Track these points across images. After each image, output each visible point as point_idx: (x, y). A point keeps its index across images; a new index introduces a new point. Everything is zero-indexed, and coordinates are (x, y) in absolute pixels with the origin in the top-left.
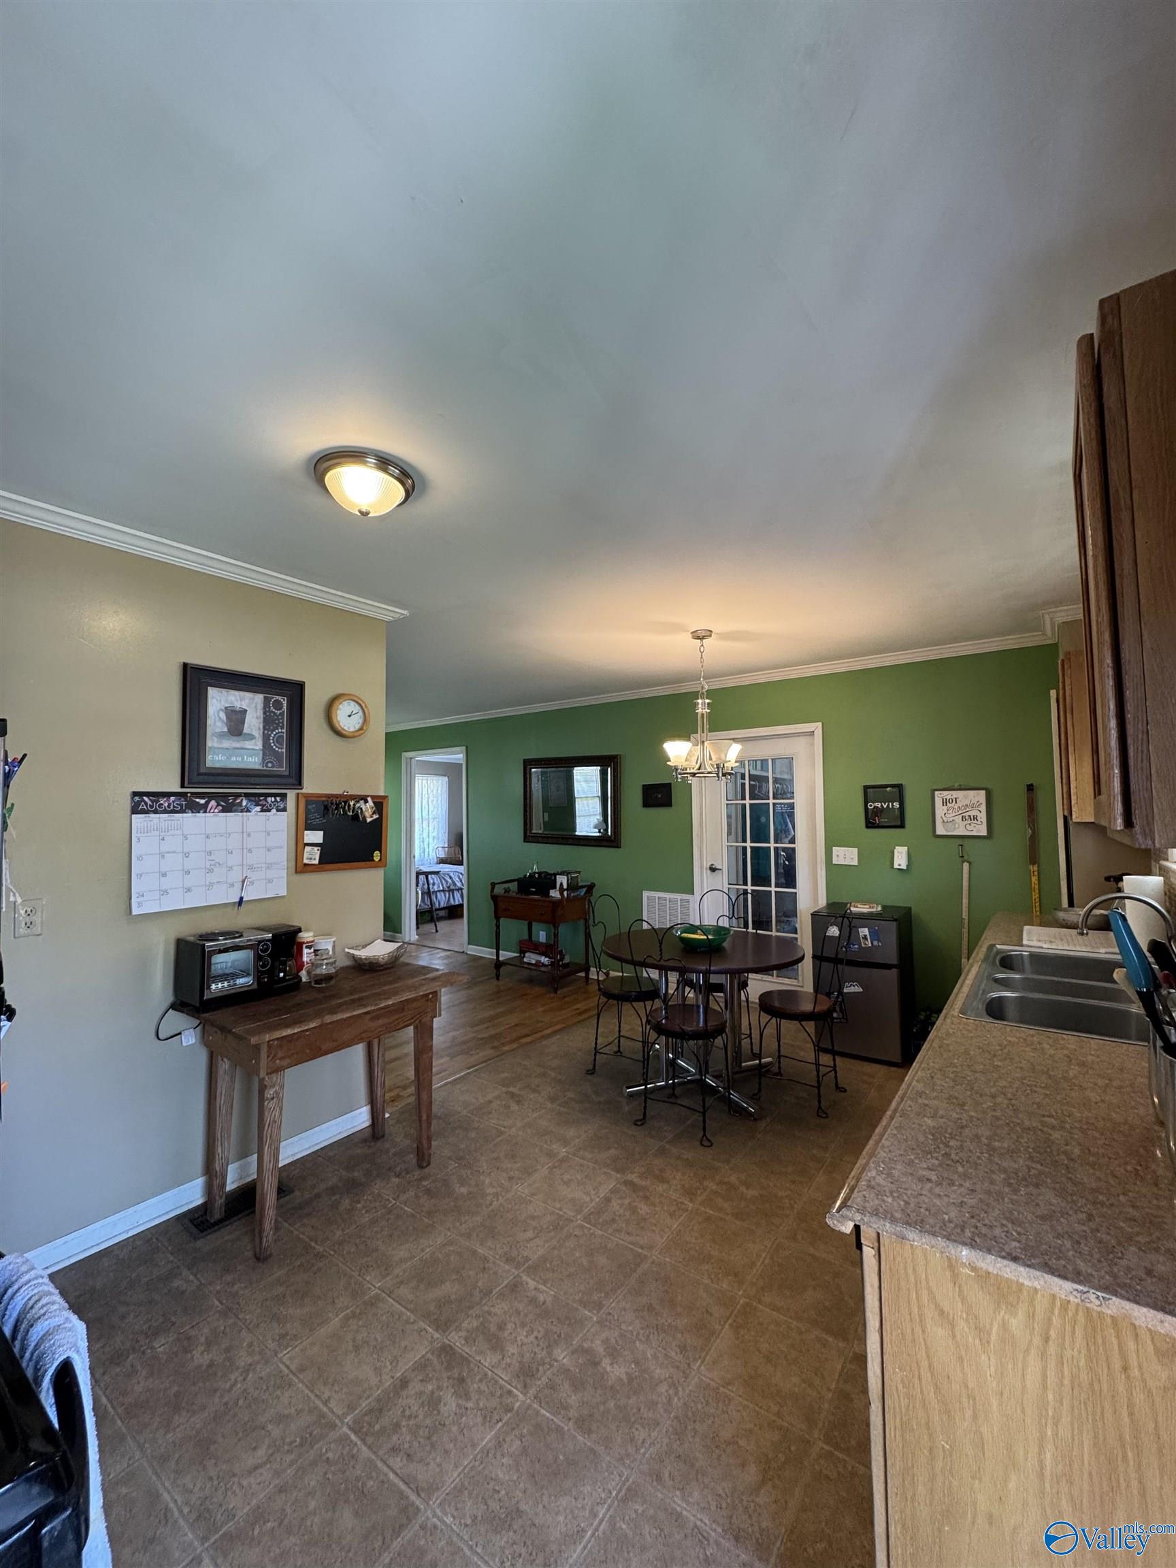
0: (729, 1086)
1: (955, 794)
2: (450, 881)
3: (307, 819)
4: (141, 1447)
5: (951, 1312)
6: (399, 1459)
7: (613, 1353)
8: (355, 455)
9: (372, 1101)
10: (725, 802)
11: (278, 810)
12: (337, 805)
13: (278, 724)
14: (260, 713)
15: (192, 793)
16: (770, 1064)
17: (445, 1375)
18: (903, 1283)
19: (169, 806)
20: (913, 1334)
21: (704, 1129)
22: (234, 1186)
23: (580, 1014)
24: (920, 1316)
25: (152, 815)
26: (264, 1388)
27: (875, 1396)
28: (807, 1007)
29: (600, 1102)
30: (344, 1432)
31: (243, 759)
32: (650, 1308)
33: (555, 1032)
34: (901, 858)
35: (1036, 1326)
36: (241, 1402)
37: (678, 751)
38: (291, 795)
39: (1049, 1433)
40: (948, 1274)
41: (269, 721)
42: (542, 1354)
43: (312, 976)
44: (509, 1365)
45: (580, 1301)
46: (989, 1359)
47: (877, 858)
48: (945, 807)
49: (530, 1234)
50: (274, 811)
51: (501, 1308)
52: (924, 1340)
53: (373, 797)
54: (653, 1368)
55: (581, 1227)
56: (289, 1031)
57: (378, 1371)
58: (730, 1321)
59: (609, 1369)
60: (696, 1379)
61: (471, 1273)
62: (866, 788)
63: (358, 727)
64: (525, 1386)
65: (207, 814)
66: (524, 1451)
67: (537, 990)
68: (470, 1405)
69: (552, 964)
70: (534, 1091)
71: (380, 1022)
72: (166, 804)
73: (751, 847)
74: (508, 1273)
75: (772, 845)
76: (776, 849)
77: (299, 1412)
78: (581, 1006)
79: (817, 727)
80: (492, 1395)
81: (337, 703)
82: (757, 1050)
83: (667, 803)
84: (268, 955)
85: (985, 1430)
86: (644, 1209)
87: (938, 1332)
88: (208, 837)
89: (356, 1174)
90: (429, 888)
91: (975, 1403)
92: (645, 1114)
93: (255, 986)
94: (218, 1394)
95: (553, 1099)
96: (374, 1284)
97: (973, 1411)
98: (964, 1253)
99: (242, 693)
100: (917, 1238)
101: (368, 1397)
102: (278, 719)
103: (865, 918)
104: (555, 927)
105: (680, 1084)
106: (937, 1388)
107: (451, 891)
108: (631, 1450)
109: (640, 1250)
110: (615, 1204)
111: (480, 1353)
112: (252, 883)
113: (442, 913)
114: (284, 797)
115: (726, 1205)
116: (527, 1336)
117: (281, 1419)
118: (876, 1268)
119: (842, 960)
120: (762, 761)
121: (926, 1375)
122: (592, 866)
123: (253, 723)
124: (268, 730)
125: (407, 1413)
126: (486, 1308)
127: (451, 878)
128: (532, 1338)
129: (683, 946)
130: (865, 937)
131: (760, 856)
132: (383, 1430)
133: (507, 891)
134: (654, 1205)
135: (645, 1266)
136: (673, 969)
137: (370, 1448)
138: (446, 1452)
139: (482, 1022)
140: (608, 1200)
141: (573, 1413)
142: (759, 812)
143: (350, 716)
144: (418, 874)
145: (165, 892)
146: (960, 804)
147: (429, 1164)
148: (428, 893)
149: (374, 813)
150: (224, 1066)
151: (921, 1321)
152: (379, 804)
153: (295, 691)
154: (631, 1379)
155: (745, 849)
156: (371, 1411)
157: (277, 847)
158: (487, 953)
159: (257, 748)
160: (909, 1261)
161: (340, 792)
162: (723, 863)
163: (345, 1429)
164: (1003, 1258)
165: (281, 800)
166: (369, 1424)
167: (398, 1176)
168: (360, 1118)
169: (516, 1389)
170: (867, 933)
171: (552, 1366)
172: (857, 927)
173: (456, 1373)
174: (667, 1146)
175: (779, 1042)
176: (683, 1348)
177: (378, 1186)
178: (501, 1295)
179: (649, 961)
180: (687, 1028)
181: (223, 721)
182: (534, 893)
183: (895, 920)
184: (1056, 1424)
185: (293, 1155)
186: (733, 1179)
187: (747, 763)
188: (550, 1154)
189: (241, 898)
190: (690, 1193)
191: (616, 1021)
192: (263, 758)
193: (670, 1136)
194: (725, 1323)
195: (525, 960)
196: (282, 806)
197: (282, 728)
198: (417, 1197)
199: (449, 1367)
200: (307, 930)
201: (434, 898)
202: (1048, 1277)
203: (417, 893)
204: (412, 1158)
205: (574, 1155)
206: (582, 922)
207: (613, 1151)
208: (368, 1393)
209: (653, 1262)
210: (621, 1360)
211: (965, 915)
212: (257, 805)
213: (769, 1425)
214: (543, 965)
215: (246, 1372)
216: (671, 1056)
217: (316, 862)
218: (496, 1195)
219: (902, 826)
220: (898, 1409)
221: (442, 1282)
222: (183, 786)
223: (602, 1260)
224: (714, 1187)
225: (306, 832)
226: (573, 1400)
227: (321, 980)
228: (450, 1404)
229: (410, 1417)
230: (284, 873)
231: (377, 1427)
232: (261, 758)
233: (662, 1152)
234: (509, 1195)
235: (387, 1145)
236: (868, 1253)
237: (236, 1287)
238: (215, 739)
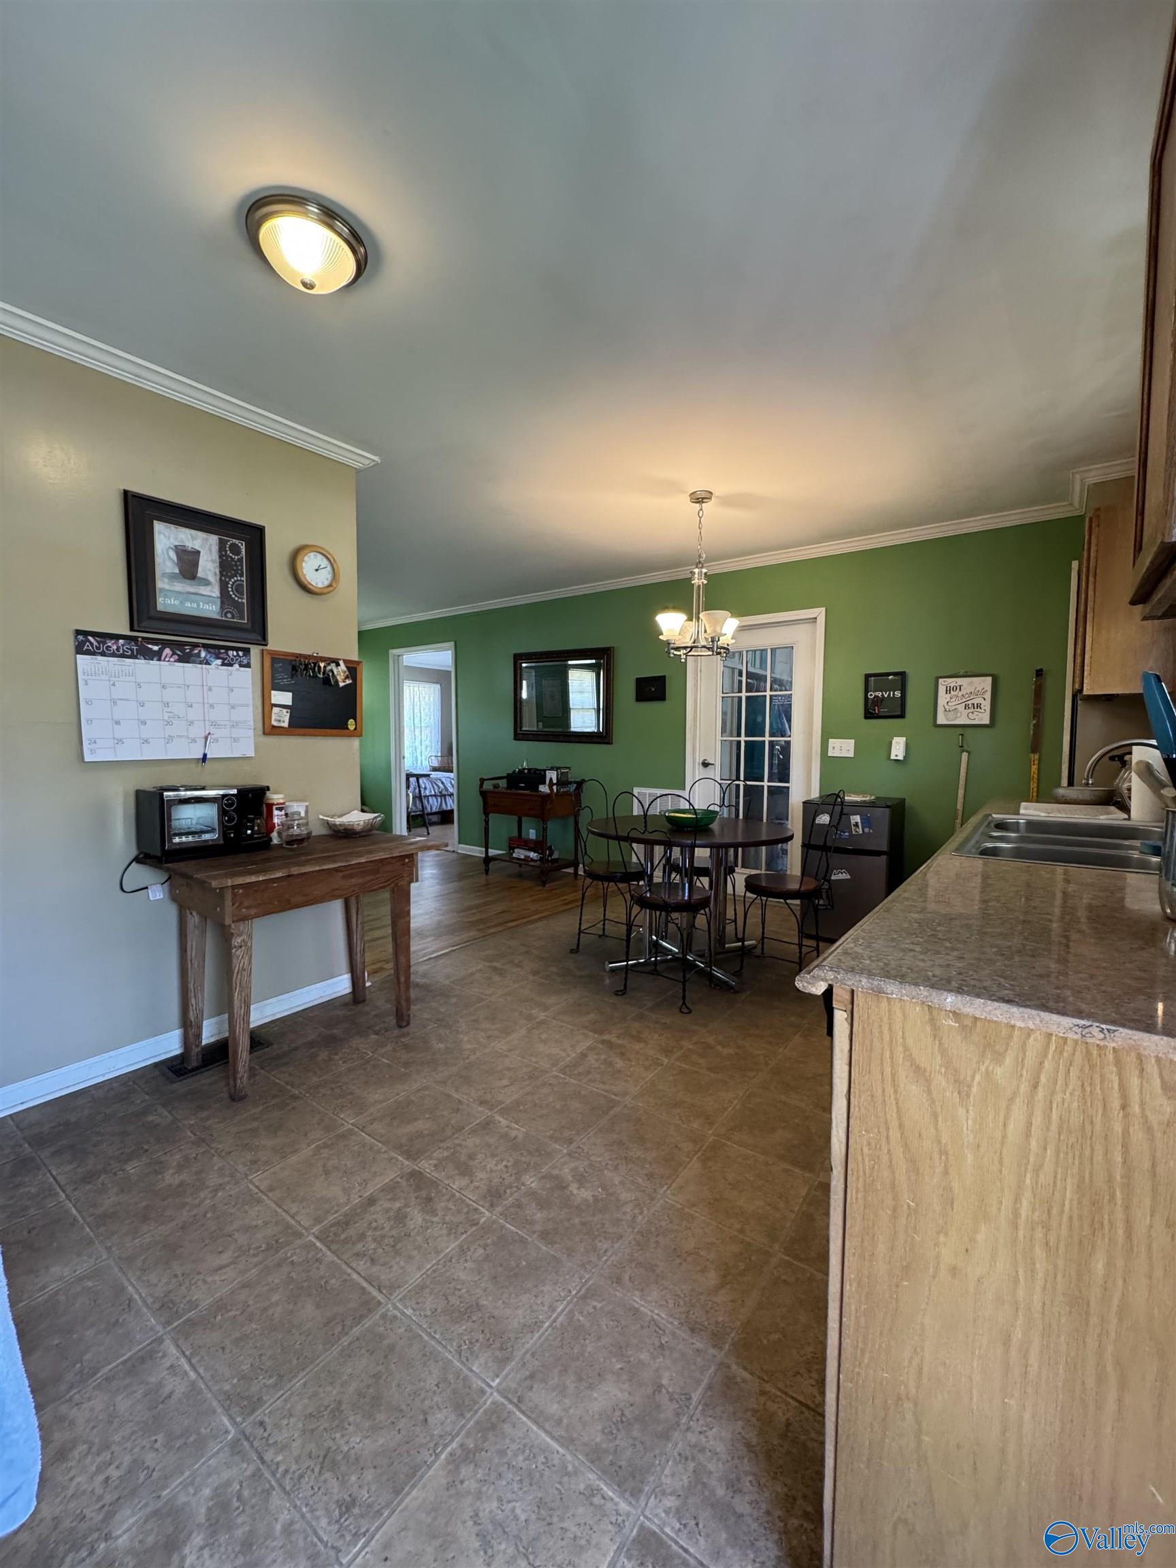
0: (710, 961)
1: (960, 681)
2: (441, 786)
3: (273, 678)
4: (109, 1249)
5: (928, 1070)
6: (362, 1263)
7: (581, 1180)
8: (293, 199)
9: (353, 970)
10: (720, 695)
11: (241, 666)
12: (306, 666)
13: (236, 571)
14: (215, 556)
15: (143, 638)
16: (755, 947)
17: (413, 1195)
18: (877, 1044)
19: (118, 649)
20: (884, 1095)
21: (684, 997)
22: (212, 1040)
23: (566, 904)
24: (893, 1075)
25: (100, 658)
26: (233, 1204)
27: (838, 1162)
28: (794, 886)
29: (581, 977)
30: (310, 1241)
31: (198, 606)
32: (620, 1143)
33: (540, 919)
34: (898, 748)
35: (1024, 1073)
36: (209, 1215)
37: (671, 624)
38: (255, 651)
39: (1028, 1181)
40: (928, 1028)
41: (226, 567)
42: (509, 1180)
43: (284, 837)
44: (477, 1188)
45: (551, 1137)
46: (967, 1112)
47: (875, 749)
48: (949, 695)
49: (505, 1082)
50: (236, 666)
51: (472, 1142)
52: (896, 1099)
53: (345, 661)
54: (619, 1192)
55: (556, 1077)
56: (253, 879)
57: (347, 1191)
58: (699, 1154)
59: (575, 1192)
60: (662, 1201)
61: (445, 1113)
62: (867, 676)
63: (326, 583)
64: (492, 1205)
65: (162, 663)
66: (487, 1258)
67: (527, 884)
68: (435, 1219)
69: (541, 860)
70: (517, 966)
71: (354, 881)
72: (115, 647)
73: (746, 742)
74: (482, 1113)
75: (767, 739)
76: (771, 743)
77: (266, 1223)
78: (569, 897)
79: (820, 613)
80: (459, 1211)
81: (302, 553)
82: (740, 935)
83: (660, 696)
84: (234, 811)
85: (956, 1186)
86: (619, 1063)
87: (912, 1090)
88: (164, 687)
89: (335, 1031)
90: (420, 791)
91: (947, 1158)
92: (625, 986)
93: (222, 842)
94: (187, 1208)
95: (535, 973)
96: (348, 1120)
97: (945, 1166)
98: (948, 1000)
99: (193, 532)
100: (895, 991)
101: (336, 1212)
102: (236, 566)
103: (857, 807)
104: (543, 821)
105: (662, 962)
106: (906, 1146)
107: (443, 796)
108: (594, 1259)
109: (613, 1097)
110: (592, 1058)
111: (449, 1177)
112: (217, 740)
113: (435, 818)
114: (247, 652)
115: (701, 1061)
116: (496, 1165)
117: (248, 1229)
118: (848, 1032)
119: (830, 847)
120: (762, 650)
121: (895, 1134)
122: (582, 762)
123: (208, 566)
124: (226, 576)
125: (374, 1224)
126: (457, 1142)
127: (442, 783)
128: (500, 1167)
129: (670, 826)
130: (856, 825)
131: (754, 751)
132: (346, 1241)
133: (496, 786)
134: (629, 1060)
135: (617, 1109)
136: (659, 843)
137: (334, 1252)
138: (410, 1257)
139: (470, 908)
140: (583, 1056)
141: (538, 1227)
142: (755, 705)
143: (317, 570)
144: (409, 776)
145: (120, 741)
146: (963, 692)
147: (408, 1024)
148: (419, 797)
149: (347, 677)
150: (194, 919)
151: (894, 1081)
152: (353, 670)
153: (255, 535)
154: (596, 1199)
155: (739, 743)
156: (338, 1223)
157: (242, 705)
158: (477, 852)
159: (214, 595)
160: (885, 1019)
161: (310, 653)
162: (716, 758)
163: (311, 1238)
164: (994, 1000)
165: (244, 655)
166: (335, 1234)
167: (377, 1033)
168: (341, 985)
169: (483, 1207)
170: (859, 821)
171: (519, 1189)
172: (848, 815)
173: (424, 1193)
174: (646, 1013)
175: (763, 928)
176: (650, 1176)
177: (356, 1042)
178: (473, 1132)
179: (633, 834)
180: (672, 901)
181: (173, 561)
182: (522, 788)
183: (888, 807)
184: (1037, 1171)
185: (274, 1015)
186: (710, 1040)
187: (745, 653)
188: (529, 1018)
189: (205, 755)
190: (667, 1052)
191: (602, 910)
192: (221, 607)
193: (650, 1004)
194: (694, 1156)
195: (514, 855)
196: (245, 662)
197: (241, 575)
198: (394, 1050)
199: (418, 1188)
200: (276, 793)
201: (425, 802)
202: (1046, 1016)
203: (408, 795)
204: (392, 1020)
205: (554, 1018)
206: (571, 820)
207: (592, 1016)
208: (336, 1208)
209: (625, 1106)
210: (588, 1185)
211: (959, 806)
212: (218, 658)
213: (731, 1238)
214: (532, 860)
215: (216, 1191)
216: (654, 937)
217: (286, 724)
218: (474, 1051)
219: (902, 716)
220: (861, 1173)
221: (416, 1119)
222: (132, 629)
223: (575, 1105)
224: (691, 1047)
225: (273, 692)
226: (539, 1216)
227: (293, 841)
228: (416, 1218)
229: (375, 1229)
230: (251, 733)
231: (343, 1236)
232: (219, 607)
233: (641, 1017)
234: (487, 1051)
235: (367, 1009)
236: (840, 1017)
237: (209, 1122)
238: (166, 580)
